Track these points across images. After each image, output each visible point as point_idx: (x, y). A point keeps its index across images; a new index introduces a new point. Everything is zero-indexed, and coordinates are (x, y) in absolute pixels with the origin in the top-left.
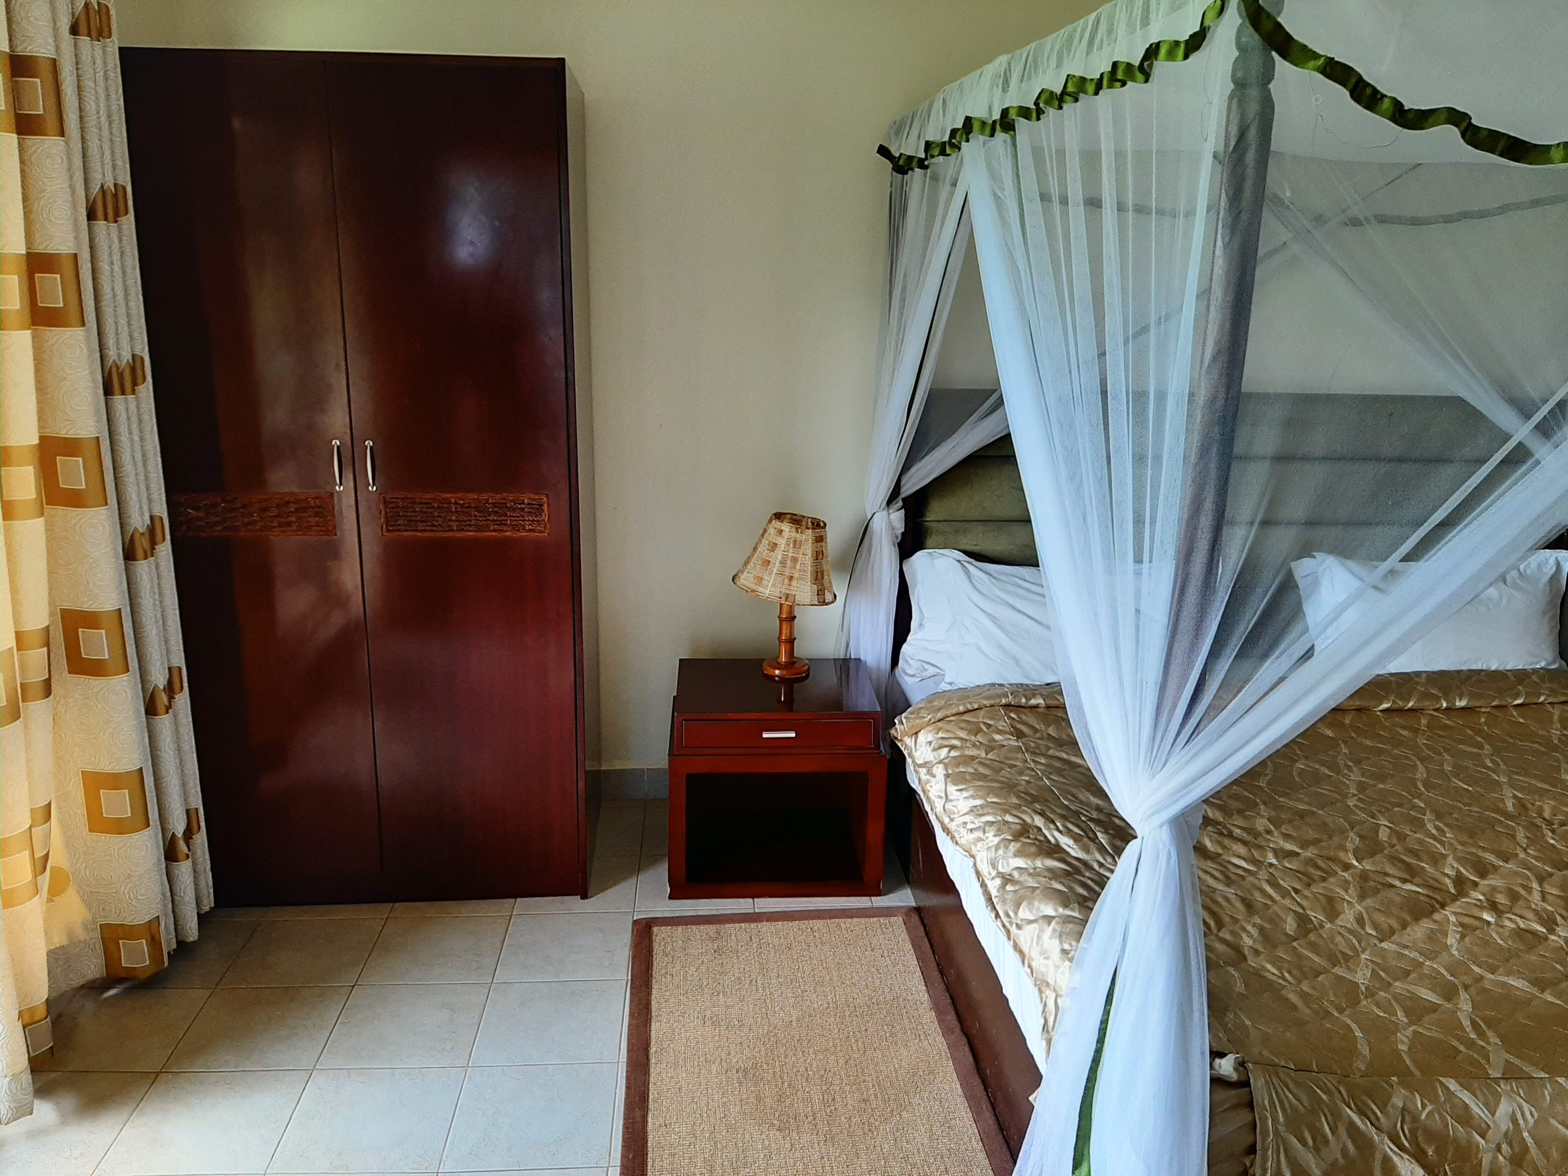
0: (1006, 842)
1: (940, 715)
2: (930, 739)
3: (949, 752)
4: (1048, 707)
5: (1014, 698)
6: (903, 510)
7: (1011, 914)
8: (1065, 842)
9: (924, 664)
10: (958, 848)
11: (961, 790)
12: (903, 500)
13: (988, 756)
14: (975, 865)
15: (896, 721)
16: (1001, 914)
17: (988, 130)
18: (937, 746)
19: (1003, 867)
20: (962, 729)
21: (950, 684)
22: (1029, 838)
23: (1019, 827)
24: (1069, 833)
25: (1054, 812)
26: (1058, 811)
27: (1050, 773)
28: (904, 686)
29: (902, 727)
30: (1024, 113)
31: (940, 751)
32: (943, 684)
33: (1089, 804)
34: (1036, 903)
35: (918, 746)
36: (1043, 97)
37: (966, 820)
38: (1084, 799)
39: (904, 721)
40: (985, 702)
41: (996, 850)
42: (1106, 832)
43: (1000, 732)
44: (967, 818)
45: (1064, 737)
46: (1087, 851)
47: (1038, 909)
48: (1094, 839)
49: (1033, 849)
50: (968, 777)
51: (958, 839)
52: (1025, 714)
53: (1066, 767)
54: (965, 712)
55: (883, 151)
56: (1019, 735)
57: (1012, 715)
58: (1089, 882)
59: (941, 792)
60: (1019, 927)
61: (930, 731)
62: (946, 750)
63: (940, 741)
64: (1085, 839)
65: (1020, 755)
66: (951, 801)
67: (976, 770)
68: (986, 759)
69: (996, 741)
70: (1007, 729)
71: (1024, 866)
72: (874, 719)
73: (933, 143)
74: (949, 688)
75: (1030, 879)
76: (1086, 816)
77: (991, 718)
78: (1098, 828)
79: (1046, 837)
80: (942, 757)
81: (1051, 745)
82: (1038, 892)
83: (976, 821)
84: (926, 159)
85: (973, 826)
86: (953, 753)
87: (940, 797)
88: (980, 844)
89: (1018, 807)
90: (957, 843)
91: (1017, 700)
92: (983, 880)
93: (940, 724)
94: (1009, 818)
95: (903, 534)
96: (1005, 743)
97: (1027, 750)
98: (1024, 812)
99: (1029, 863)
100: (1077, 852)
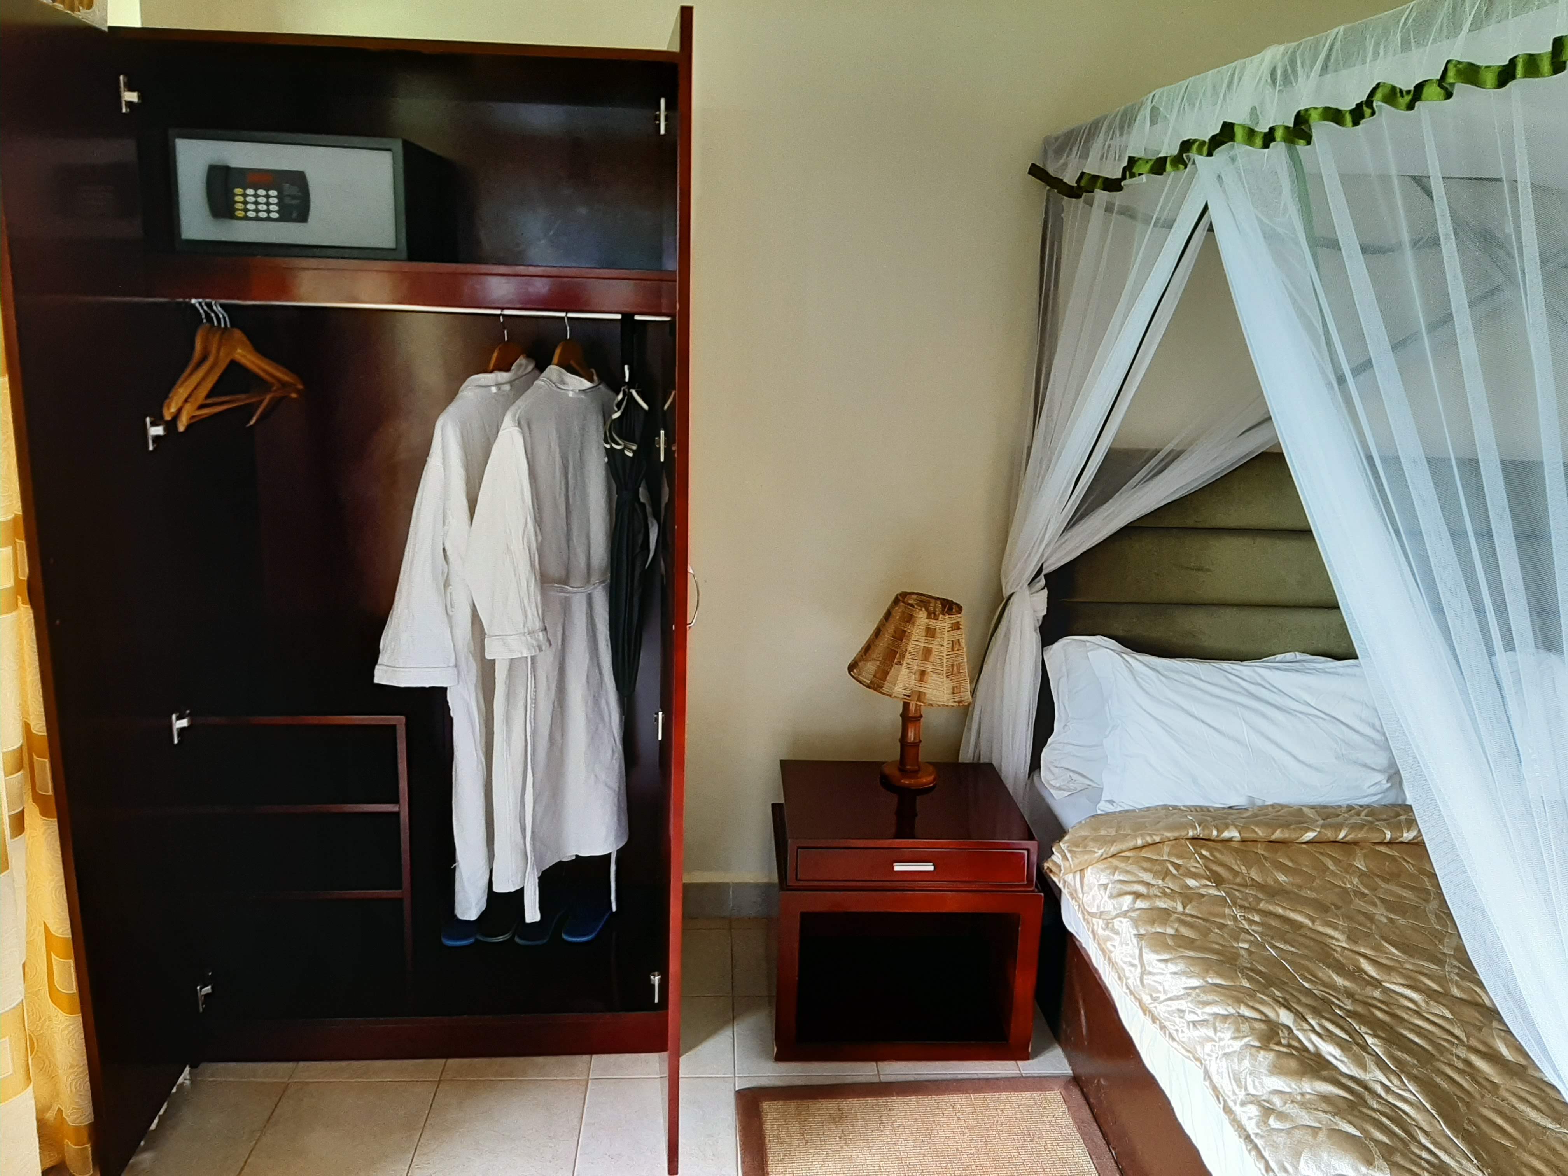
0: (1254, 1050)
1: (1113, 849)
2: (1104, 880)
3: (1134, 902)
4: (1243, 841)
5: (1203, 829)
6: (1046, 590)
7: (1289, 1167)
8: (1328, 1050)
9: (1071, 774)
10: (1175, 1044)
11: (1166, 961)
12: (1046, 576)
13: (1187, 911)
14: (1207, 1075)
15: (1054, 850)
16: (1273, 1165)
17: (1259, 141)
18: (1115, 892)
19: (1255, 1087)
20: (1145, 870)
21: (1111, 802)
22: (1279, 1043)
23: (1263, 1026)
24: (1330, 1037)
25: (1299, 1002)
26: (1304, 1000)
27: (1272, 938)
28: (1050, 801)
29: (1067, 864)
30: (1334, 115)
31: (1121, 899)
32: (1102, 803)
33: (1333, 987)
34: (1325, 1156)
35: (1085, 888)
36: (1379, 95)
37: (1183, 1008)
38: (1325, 978)
39: (1069, 855)
40: (1169, 835)
41: (1240, 1060)
42: (1375, 1036)
43: (1194, 876)
44: (1183, 1004)
45: (1270, 882)
46: (1363, 1067)
48: (1365, 1047)
49: (1293, 1064)
50: (1170, 942)
51: (1174, 1034)
52: (1220, 851)
53: (1287, 927)
54: (1143, 847)
55: (1036, 171)
56: (1219, 881)
57: (1204, 853)
58: (1384, 1119)
59: (1132, 956)
61: (1102, 871)
62: (1129, 899)
63: (1119, 886)
64: (1355, 1048)
65: (1227, 911)
66: (1150, 973)
67: (1177, 930)
68: (1184, 914)
69: (1191, 888)
70: (1202, 872)
71: (1288, 1090)
72: (1028, 850)
73: (1140, 159)
74: (1110, 808)
75: (1303, 1113)
76: (1340, 1007)
77: (1180, 857)
78: (1363, 1028)
79: (1300, 1041)
80: (1125, 908)
81: (1261, 896)
82: (1322, 1136)
83: (1199, 1012)
84: (1124, 177)
85: (1196, 1018)
86: (1140, 904)
87: (1133, 965)
88: (1208, 1046)
89: (1252, 994)
90: (1173, 1039)
91: (1207, 832)
92: (1225, 1101)
93: (1115, 862)
94: (1248, 1013)
95: (1044, 617)
96: (1203, 891)
97: (1235, 903)
98: (1262, 1002)
99: (1294, 1086)
100: (1349, 1068)
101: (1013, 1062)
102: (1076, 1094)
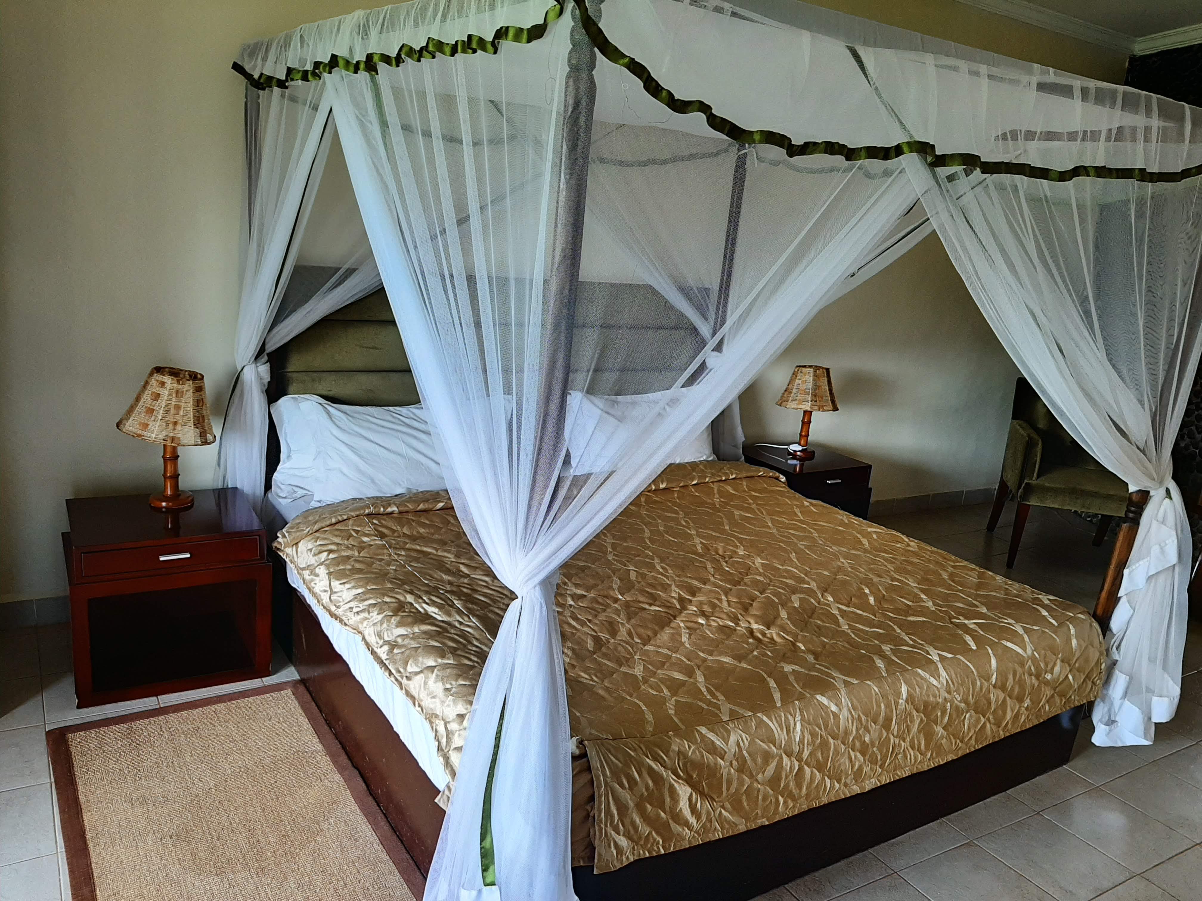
0: (389, 617)
1: (316, 527)
2: (310, 546)
3: (328, 555)
4: (400, 513)
5: (375, 508)
6: (268, 364)
7: (402, 670)
8: (432, 610)
9: (294, 488)
10: (347, 628)
11: (344, 583)
12: (268, 355)
13: (361, 555)
14: (364, 639)
15: (278, 535)
16: (393, 671)
17: (352, 68)
18: (317, 552)
19: (388, 636)
20: (336, 536)
21: (319, 501)
22: (405, 612)
23: (396, 605)
24: (433, 604)
25: (419, 590)
26: (422, 588)
27: (411, 562)
28: (278, 507)
29: (285, 540)
30: (386, 59)
31: (320, 555)
32: (313, 502)
33: (442, 581)
34: (420, 659)
35: (299, 554)
36: (404, 51)
37: (351, 606)
38: (439, 578)
39: (287, 535)
40: (352, 514)
41: (381, 624)
42: (460, 599)
43: (367, 535)
44: (352, 604)
45: (415, 533)
46: (450, 615)
47: (422, 663)
48: (453, 605)
49: (410, 620)
50: (348, 573)
51: (346, 622)
52: (385, 520)
53: (421, 556)
54: (336, 523)
55: (237, 67)
56: (382, 536)
57: (375, 521)
58: (456, 637)
59: (326, 587)
60: (408, 678)
61: (309, 541)
62: (325, 554)
63: (319, 548)
64: (447, 606)
65: (385, 551)
66: (336, 593)
67: (353, 566)
68: (359, 557)
69: (365, 542)
70: (372, 533)
71: (405, 633)
72: (259, 536)
73: (294, 69)
74: (319, 505)
75: (412, 642)
76: (443, 590)
77: (358, 526)
78: (453, 597)
79: (417, 609)
80: (323, 560)
81: (407, 541)
82: (420, 650)
83: (361, 605)
84: (287, 80)
85: (358, 609)
86: (332, 556)
87: (325, 591)
88: (365, 623)
89: (392, 590)
90: (346, 625)
91: (377, 510)
92: (372, 649)
93: (317, 534)
94: (387, 599)
95: (269, 382)
96: (372, 543)
97: (390, 547)
98: (398, 593)
99: (409, 630)
100: (442, 617)
101: (259, 679)
102: (302, 688)
